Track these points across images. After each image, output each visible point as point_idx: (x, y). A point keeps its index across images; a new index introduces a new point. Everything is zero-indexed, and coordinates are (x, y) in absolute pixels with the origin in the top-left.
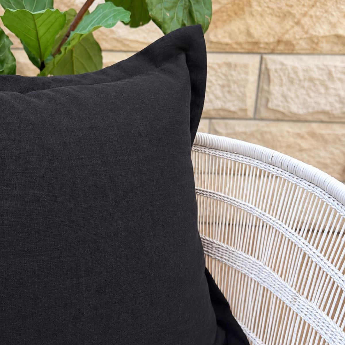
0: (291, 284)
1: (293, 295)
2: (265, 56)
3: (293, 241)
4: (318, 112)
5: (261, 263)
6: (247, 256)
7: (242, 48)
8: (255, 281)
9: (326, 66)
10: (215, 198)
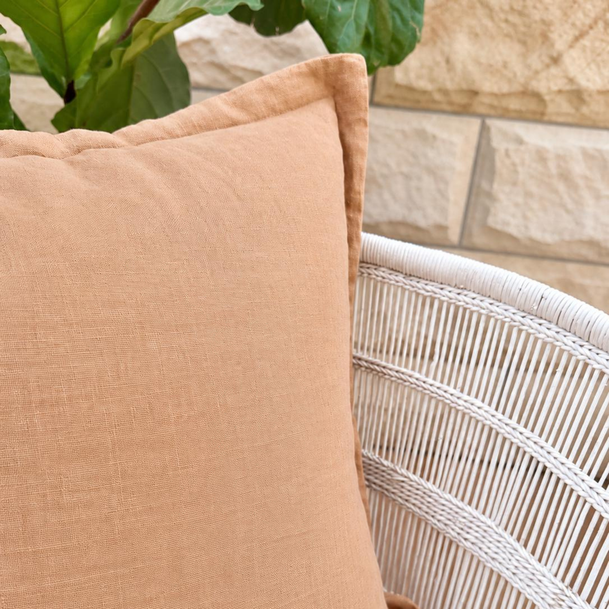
0: (554, 570)
1: (558, 591)
2: (489, 122)
3: (568, 482)
4: (581, 242)
5: (492, 521)
6: (460, 504)
7: (451, 103)
8: (472, 556)
9: (599, 151)
10: (407, 384)
